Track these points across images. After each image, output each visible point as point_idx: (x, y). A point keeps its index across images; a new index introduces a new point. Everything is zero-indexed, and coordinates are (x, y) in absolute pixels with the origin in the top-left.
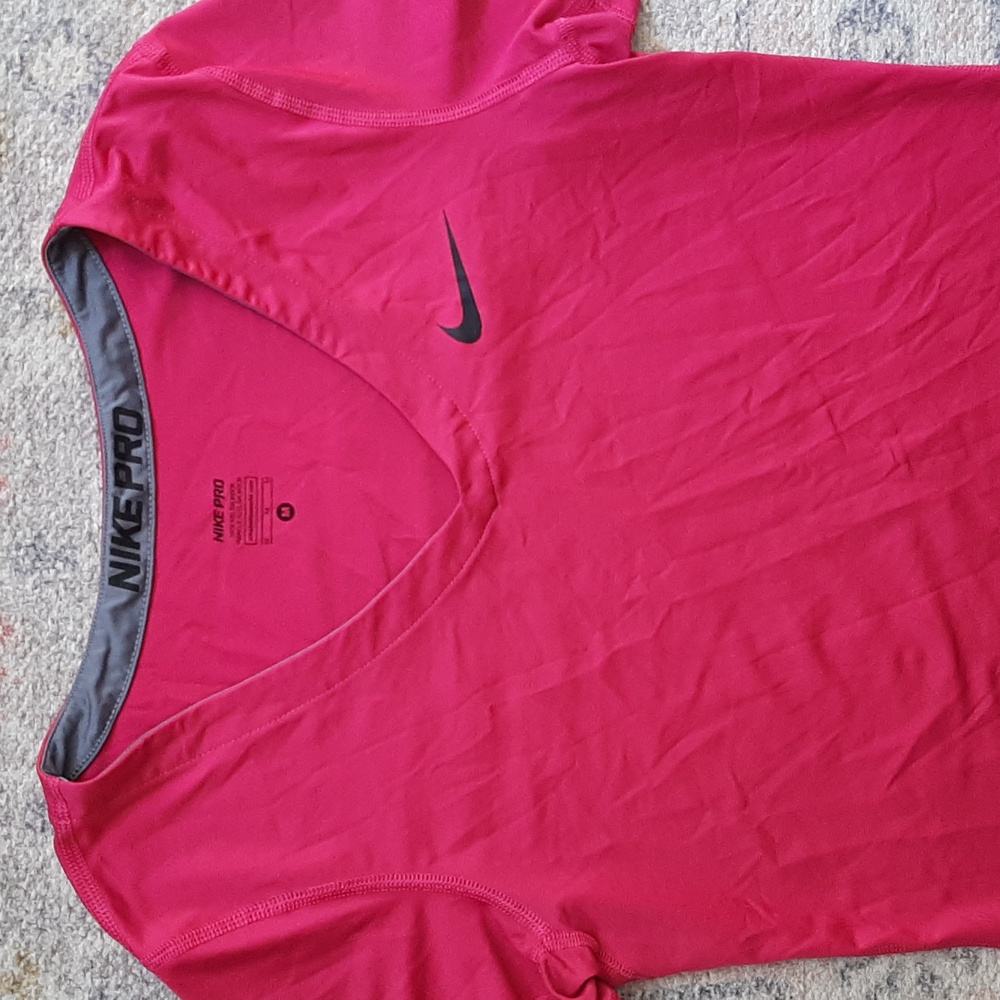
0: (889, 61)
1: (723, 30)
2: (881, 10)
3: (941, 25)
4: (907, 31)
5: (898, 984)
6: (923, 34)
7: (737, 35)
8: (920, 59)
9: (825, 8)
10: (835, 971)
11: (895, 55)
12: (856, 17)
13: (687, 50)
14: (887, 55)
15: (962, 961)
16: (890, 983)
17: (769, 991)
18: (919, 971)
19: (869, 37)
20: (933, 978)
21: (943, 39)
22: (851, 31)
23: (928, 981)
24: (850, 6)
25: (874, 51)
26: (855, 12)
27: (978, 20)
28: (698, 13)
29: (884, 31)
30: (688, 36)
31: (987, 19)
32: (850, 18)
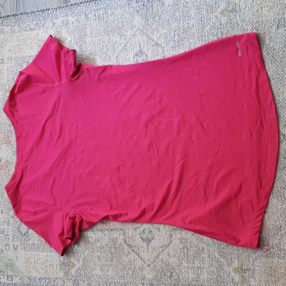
0: (143, 62)
1: (115, 60)
2: (142, 53)
3: (153, 54)
4: (146, 56)
5: (145, 232)
6: (149, 56)
7: (117, 61)
8: (149, 60)
9: (132, 54)
10: (134, 228)
11: (144, 60)
12: (137, 55)
13: (108, 65)
14: (143, 61)
15: (157, 229)
16: (143, 232)
17: (122, 231)
18: (149, 230)
19: (140, 58)
20: (151, 232)
21: (153, 56)
22: (136, 57)
23: (150, 232)
24: (136, 52)
25: (140, 60)
26: (137, 53)
27: (160, 52)
28: (110, 58)
29: (142, 56)
30: (109, 62)
31: (162, 51)
32: (136, 55)
